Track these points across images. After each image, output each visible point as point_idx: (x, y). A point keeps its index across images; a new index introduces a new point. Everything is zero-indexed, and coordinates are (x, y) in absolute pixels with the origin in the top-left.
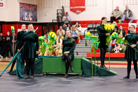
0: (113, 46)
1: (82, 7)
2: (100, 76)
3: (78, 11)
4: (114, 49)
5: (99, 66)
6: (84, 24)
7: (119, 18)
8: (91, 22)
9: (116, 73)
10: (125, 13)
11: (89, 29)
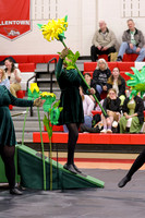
0: (97, 118)
1: (23, 22)
2: (63, 189)
3: (12, 33)
4: (100, 125)
5: (62, 164)
6: (26, 62)
7: (113, 50)
8: (44, 59)
9: (102, 183)
10: (126, 37)
11: (38, 75)
